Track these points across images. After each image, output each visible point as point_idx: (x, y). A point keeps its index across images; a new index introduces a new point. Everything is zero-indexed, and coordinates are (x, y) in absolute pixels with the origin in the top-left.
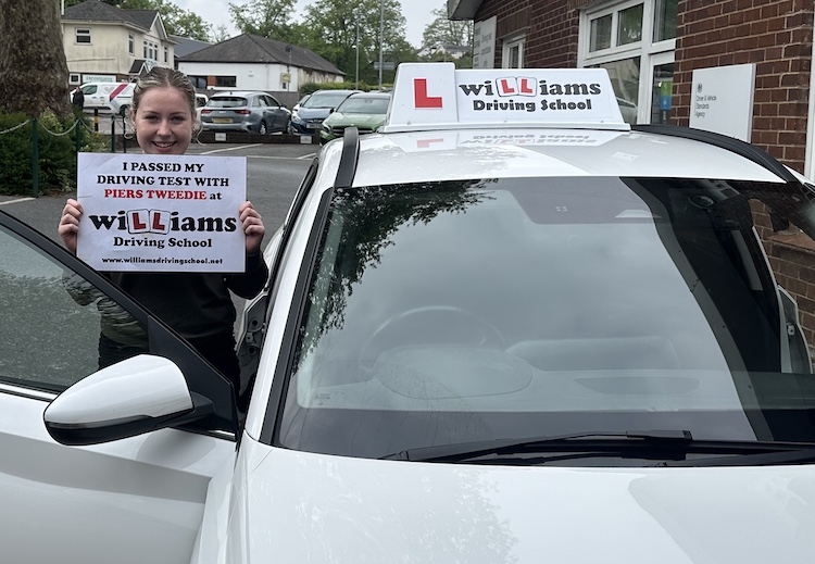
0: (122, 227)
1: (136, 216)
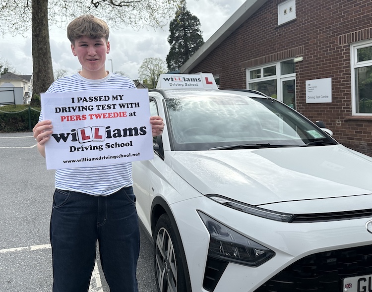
0: (74, 140)
1: (83, 132)
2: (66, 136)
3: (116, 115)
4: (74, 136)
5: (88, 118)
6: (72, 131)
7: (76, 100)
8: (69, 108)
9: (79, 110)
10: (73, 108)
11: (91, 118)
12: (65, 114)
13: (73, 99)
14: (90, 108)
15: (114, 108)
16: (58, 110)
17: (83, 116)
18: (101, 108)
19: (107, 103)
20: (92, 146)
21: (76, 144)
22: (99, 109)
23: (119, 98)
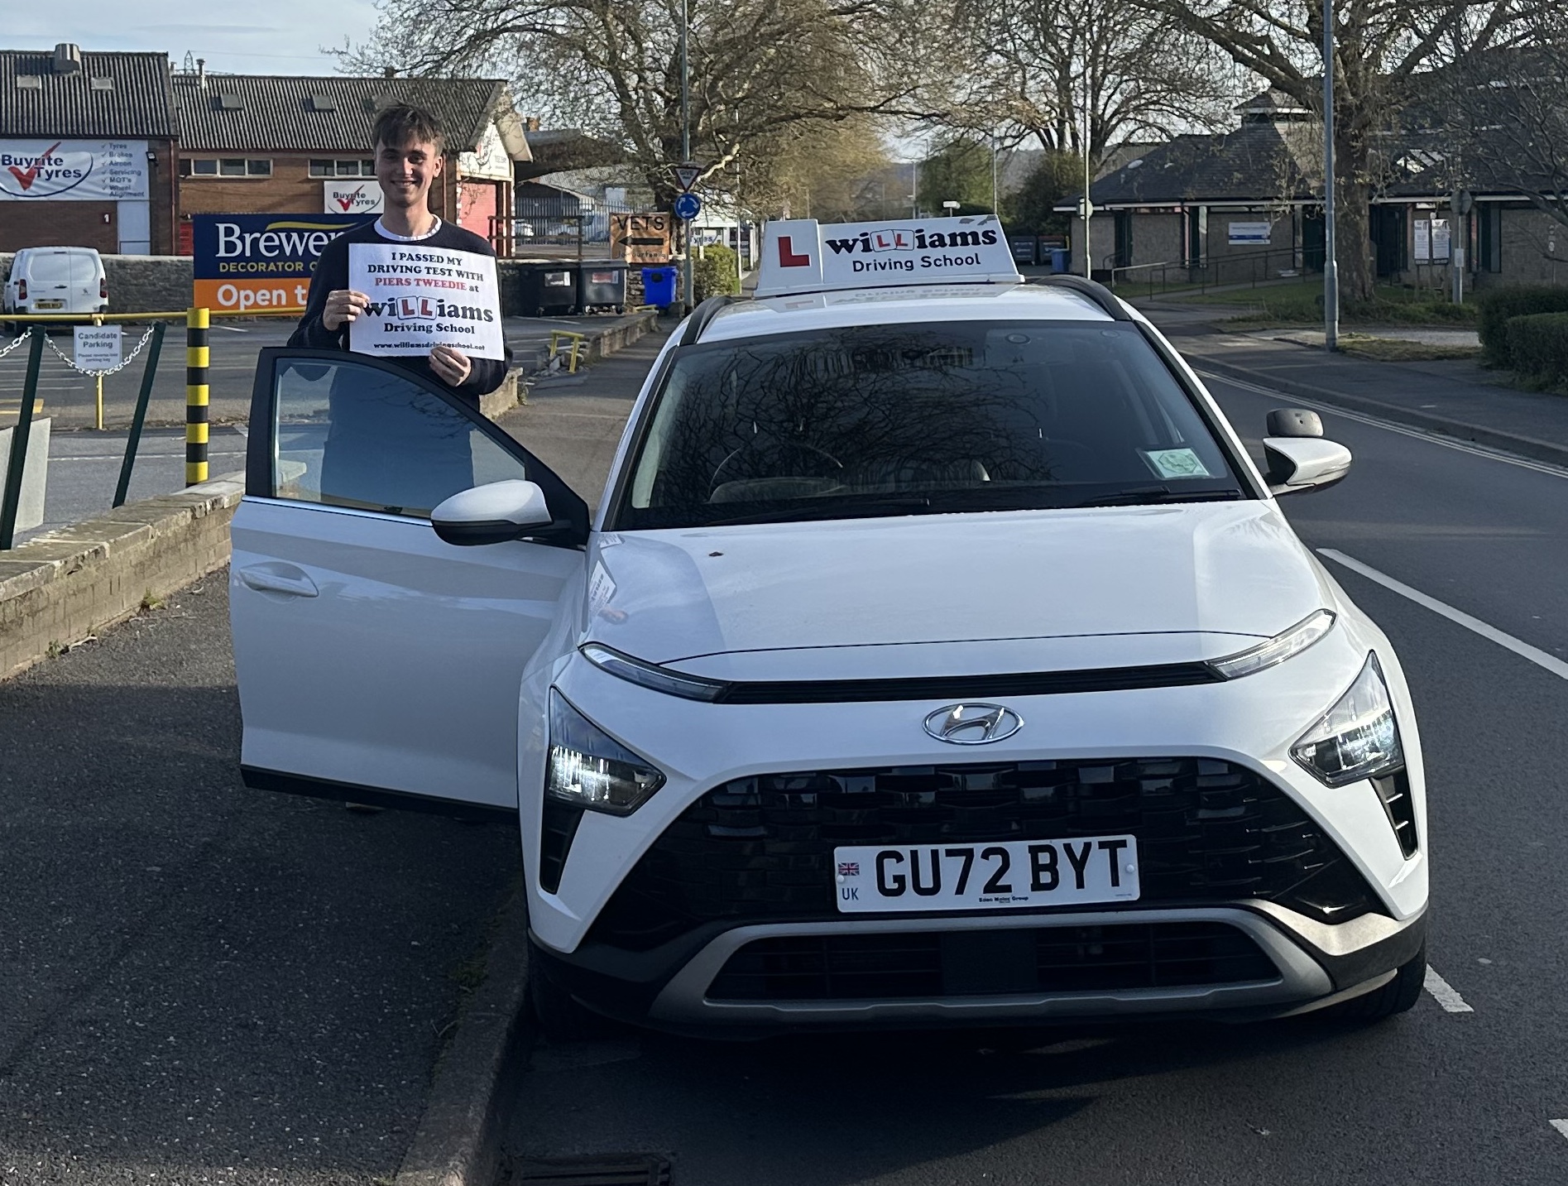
0: (392, 313)
1: (405, 303)
2: (380, 306)
3: (452, 285)
4: (392, 307)
5: (414, 283)
6: (389, 300)
7: (398, 256)
8: (388, 267)
9: (402, 271)
10: (393, 267)
11: (418, 284)
12: (382, 275)
13: (394, 254)
14: (417, 270)
15: (450, 275)
16: (372, 269)
17: (406, 280)
18: (431, 271)
19: (439, 266)
20: (417, 325)
21: (394, 321)
22: (428, 273)
23: (456, 262)
